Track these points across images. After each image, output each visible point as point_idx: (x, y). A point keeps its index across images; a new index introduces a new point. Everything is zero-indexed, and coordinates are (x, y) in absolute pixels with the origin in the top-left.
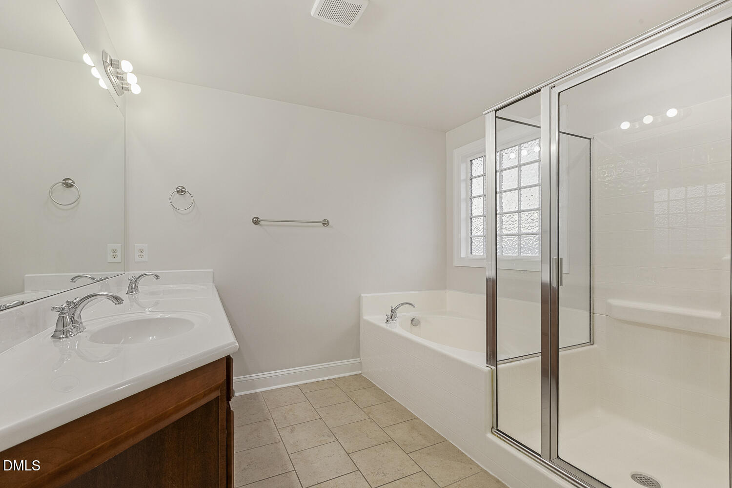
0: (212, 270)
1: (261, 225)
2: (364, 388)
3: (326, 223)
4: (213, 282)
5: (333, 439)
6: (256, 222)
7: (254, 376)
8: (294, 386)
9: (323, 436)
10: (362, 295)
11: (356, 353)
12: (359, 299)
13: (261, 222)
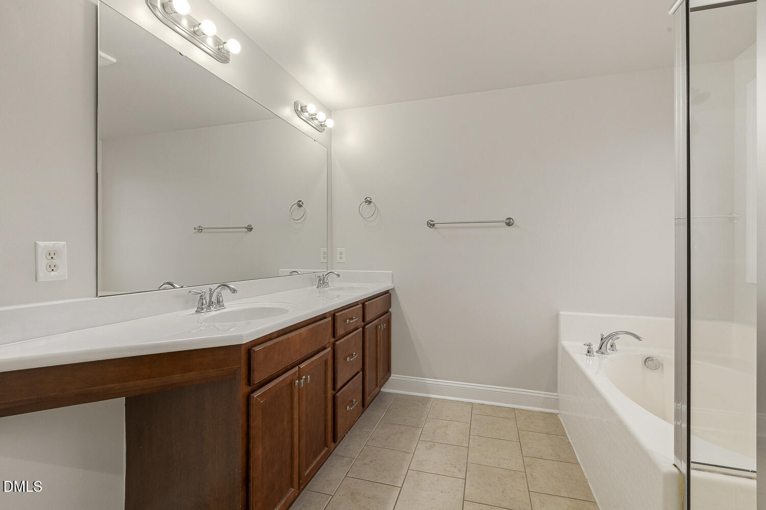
0: (391, 272)
1: (436, 228)
2: (547, 433)
3: (509, 223)
4: (392, 282)
5: (463, 475)
6: (431, 225)
7: (429, 381)
8: (469, 403)
9: (455, 467)
10: (562, 313)
11: (553, 386)
12: (556, 318)
13: (436, 225)
